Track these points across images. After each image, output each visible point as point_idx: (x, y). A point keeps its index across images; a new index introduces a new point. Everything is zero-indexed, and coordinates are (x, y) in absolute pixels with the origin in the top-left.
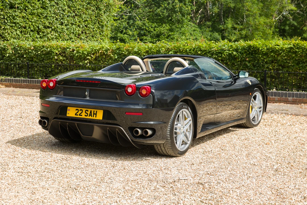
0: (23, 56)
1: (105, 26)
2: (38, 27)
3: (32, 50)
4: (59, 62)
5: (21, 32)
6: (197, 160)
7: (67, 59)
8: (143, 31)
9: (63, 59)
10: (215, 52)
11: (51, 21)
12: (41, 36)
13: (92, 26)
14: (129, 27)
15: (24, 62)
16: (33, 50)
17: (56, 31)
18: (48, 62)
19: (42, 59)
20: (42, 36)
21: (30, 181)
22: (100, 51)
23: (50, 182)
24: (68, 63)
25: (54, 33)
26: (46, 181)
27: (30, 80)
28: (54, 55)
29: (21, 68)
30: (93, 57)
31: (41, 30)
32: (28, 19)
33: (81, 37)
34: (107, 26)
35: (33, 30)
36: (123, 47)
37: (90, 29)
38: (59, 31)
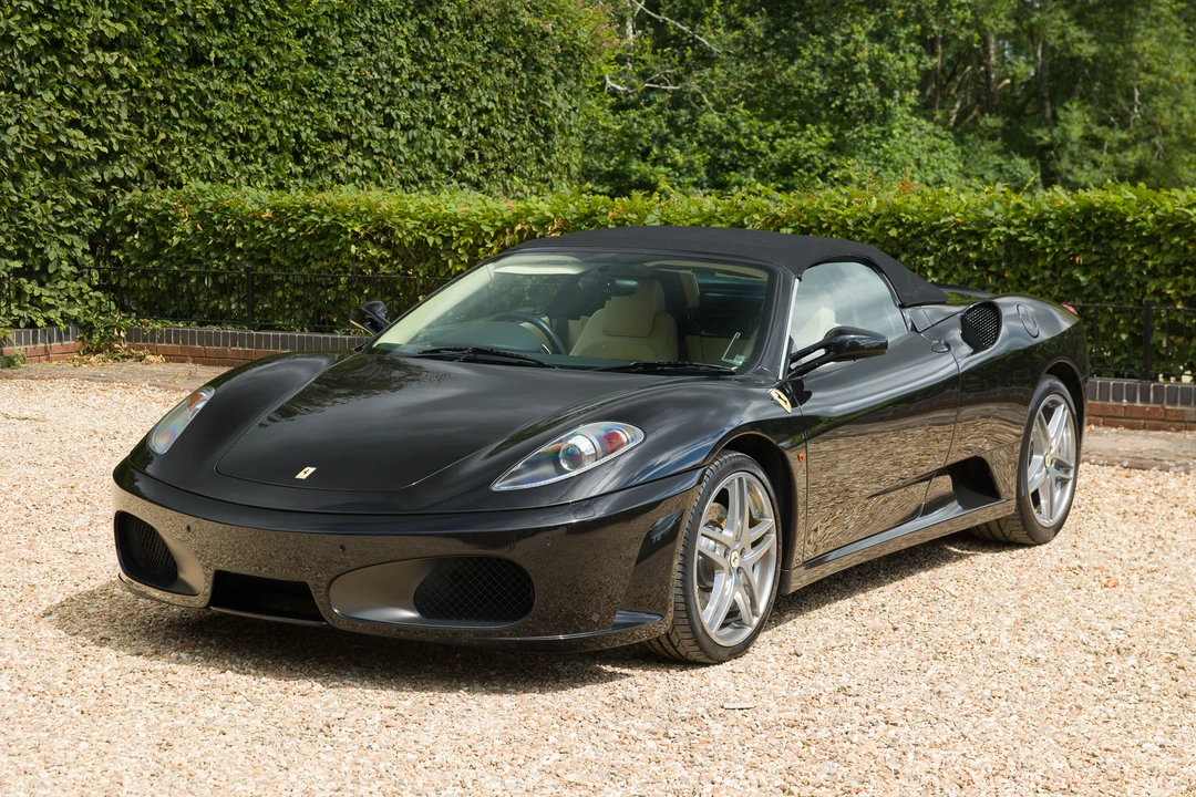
0: (233, 243)
1: (557, 132)
2: (297, 135)
3: (264, 223)
4: (364, 267)
5: (232, 154)
6: (819, 638)
7: (395, 256)
8: (726, 152)
9: (379, 256)
10: (954, 232)
11: (347, 113)
12: (308, 170)
13: (506, 133)
14: (672, 136)
15: (237, 269)
16: (270, 220)
17: (368, 152)
18: (323, 268)
19: (301, 256)
20: (310, 168)
21: (167, 701)
22: (519, 227)
23: (239, 706)
24: (399, 271)
25: (357, 158)
26: (225, 704)
27: (255, 333)
28: (347, 241)
29: (224, 290)
30: (492, 248)
31: (308, 148)
32: (256, 103)
33: (464, 171)
34: (567, 132)
35: (278, 144)
36: (604, 211)
37: (501, 141)
38: (377, 151)
